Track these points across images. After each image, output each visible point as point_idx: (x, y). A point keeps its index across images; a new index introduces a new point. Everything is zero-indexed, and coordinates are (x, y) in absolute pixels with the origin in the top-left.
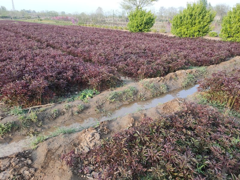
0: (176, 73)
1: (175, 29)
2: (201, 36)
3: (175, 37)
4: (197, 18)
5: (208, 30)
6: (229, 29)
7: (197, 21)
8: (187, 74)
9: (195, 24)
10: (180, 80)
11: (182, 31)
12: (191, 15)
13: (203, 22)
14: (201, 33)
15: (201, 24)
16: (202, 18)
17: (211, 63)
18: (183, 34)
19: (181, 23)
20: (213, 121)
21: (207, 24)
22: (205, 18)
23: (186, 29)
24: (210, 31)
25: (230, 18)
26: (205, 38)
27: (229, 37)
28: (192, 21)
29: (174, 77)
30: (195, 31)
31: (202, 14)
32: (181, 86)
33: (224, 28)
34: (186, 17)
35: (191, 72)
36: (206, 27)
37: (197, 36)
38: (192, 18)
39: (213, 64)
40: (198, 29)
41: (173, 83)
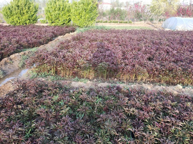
0: (10, 57)
1: (8, 18)
2: (32, 23)
3: (10, 26)
4: (24, 8)
5: (36, 18)
6: (50, 17)
7: (25, 11)
8: (21, 56)
9: (24, 14)
10: (15, 62)
11: (14, 20)
12: (18, 6)
13: (30, 12)
14: (31, 21)
15: (29, 13)
16: (29, 9)
17: (41, 44)
18: (16, 23)
19: (11, 13)
20: (40, 89)
21: (34, 14)
22: (31, 8)
23: (17, 19)
24: (38, 19)
25: (49, 8)
26: (36, 25)
27: (52, 23)
28: (21, 11)
29: (9, 61)
30: (26, 19)
31: (27, 5)
32: (18, 68)
33: (47, 16)
34: (14, 7)
35: (25, 54)
36: (34, 16)
37: (29, 24)
38: (20, 8)
39: (43, 44)
40: (28, 18)
41: (9, 66)
